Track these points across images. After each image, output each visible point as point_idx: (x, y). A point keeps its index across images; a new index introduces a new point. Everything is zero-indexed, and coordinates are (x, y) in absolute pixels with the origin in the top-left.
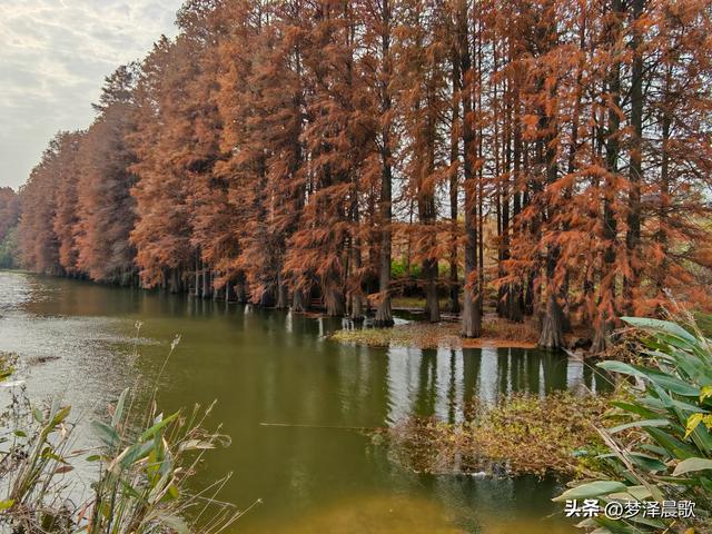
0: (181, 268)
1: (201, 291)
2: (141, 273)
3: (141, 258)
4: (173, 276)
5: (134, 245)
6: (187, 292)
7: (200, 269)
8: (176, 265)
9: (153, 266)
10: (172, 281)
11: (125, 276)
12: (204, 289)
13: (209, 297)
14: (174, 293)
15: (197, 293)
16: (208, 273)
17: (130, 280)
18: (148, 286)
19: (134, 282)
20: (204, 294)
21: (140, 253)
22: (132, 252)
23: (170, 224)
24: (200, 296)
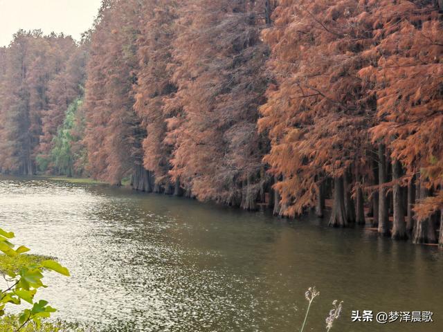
0: (349, 177)
1: (388, 225)
2: (277, 185)
3: (276, 158)
4: (335, 193)
5: (266, 131)
6: (363, 224)
7: (388, 178)
8: (340, 172)
9: (299, 172)
10: (333, 203)
11: (250, 190)
12: (394, 220)
13: (404, 237)
14: (336, 225)
15: (380, 228)
16: (402, 190)
17: (258, 198)
18: (289, 211)
19: (264, 204)
20: (394, 231)
21: (274, 148)
22: (261, 146)
23: (331, 94)
24: (387, 234)
